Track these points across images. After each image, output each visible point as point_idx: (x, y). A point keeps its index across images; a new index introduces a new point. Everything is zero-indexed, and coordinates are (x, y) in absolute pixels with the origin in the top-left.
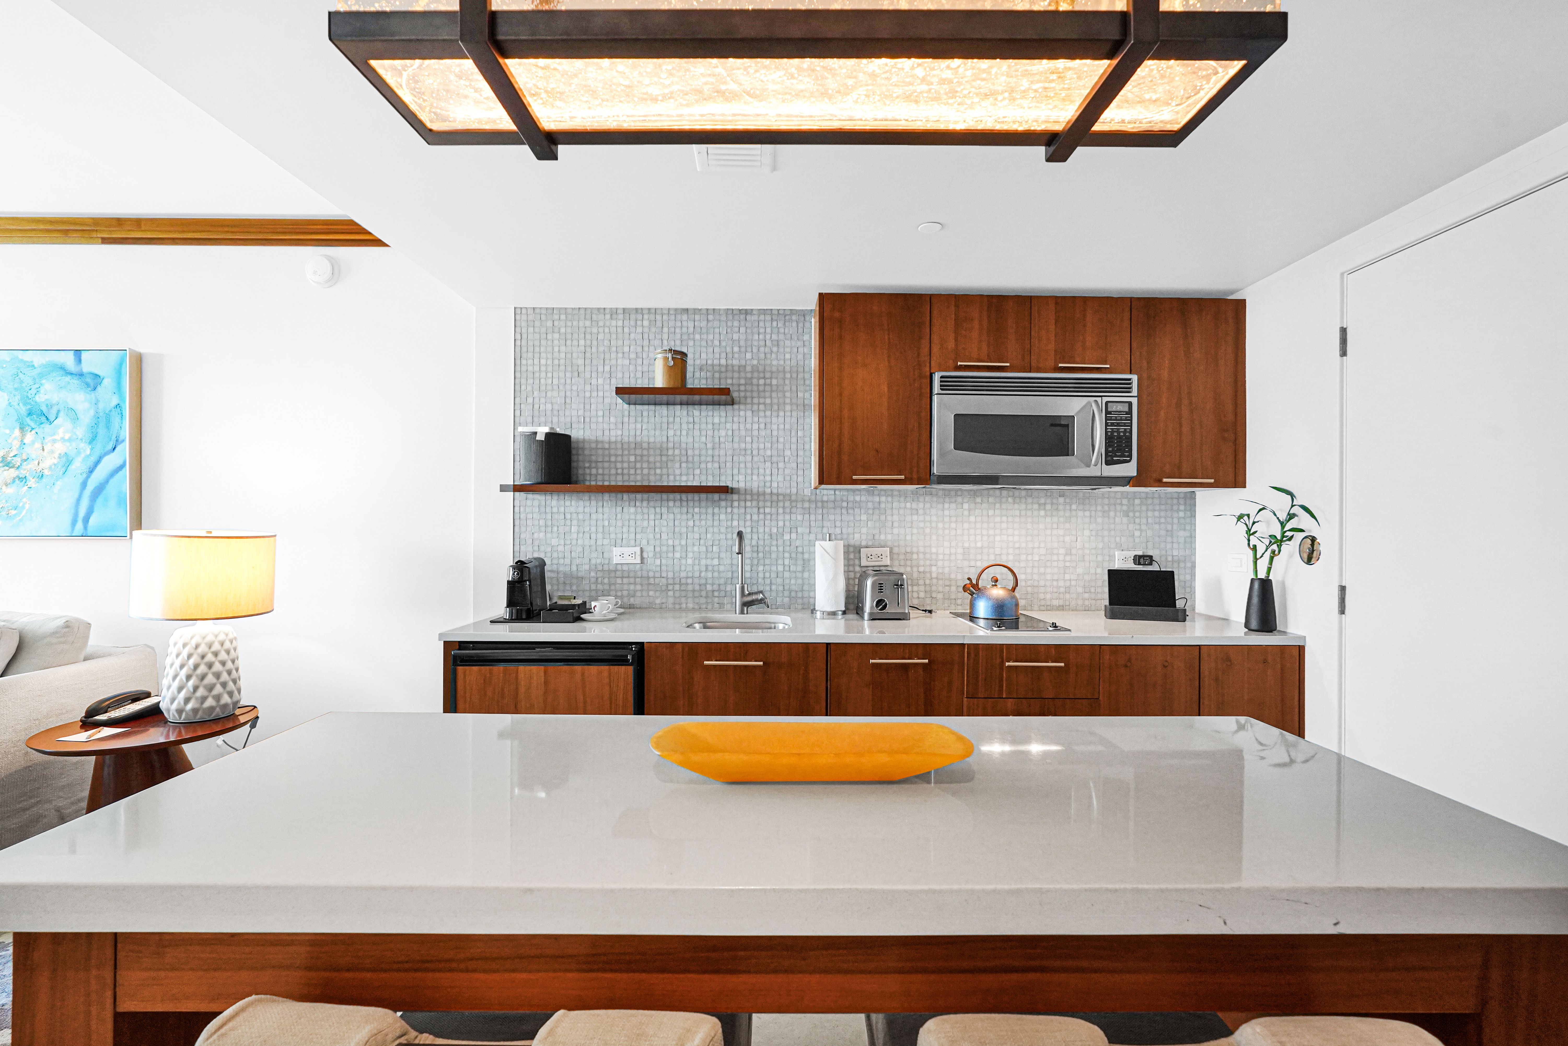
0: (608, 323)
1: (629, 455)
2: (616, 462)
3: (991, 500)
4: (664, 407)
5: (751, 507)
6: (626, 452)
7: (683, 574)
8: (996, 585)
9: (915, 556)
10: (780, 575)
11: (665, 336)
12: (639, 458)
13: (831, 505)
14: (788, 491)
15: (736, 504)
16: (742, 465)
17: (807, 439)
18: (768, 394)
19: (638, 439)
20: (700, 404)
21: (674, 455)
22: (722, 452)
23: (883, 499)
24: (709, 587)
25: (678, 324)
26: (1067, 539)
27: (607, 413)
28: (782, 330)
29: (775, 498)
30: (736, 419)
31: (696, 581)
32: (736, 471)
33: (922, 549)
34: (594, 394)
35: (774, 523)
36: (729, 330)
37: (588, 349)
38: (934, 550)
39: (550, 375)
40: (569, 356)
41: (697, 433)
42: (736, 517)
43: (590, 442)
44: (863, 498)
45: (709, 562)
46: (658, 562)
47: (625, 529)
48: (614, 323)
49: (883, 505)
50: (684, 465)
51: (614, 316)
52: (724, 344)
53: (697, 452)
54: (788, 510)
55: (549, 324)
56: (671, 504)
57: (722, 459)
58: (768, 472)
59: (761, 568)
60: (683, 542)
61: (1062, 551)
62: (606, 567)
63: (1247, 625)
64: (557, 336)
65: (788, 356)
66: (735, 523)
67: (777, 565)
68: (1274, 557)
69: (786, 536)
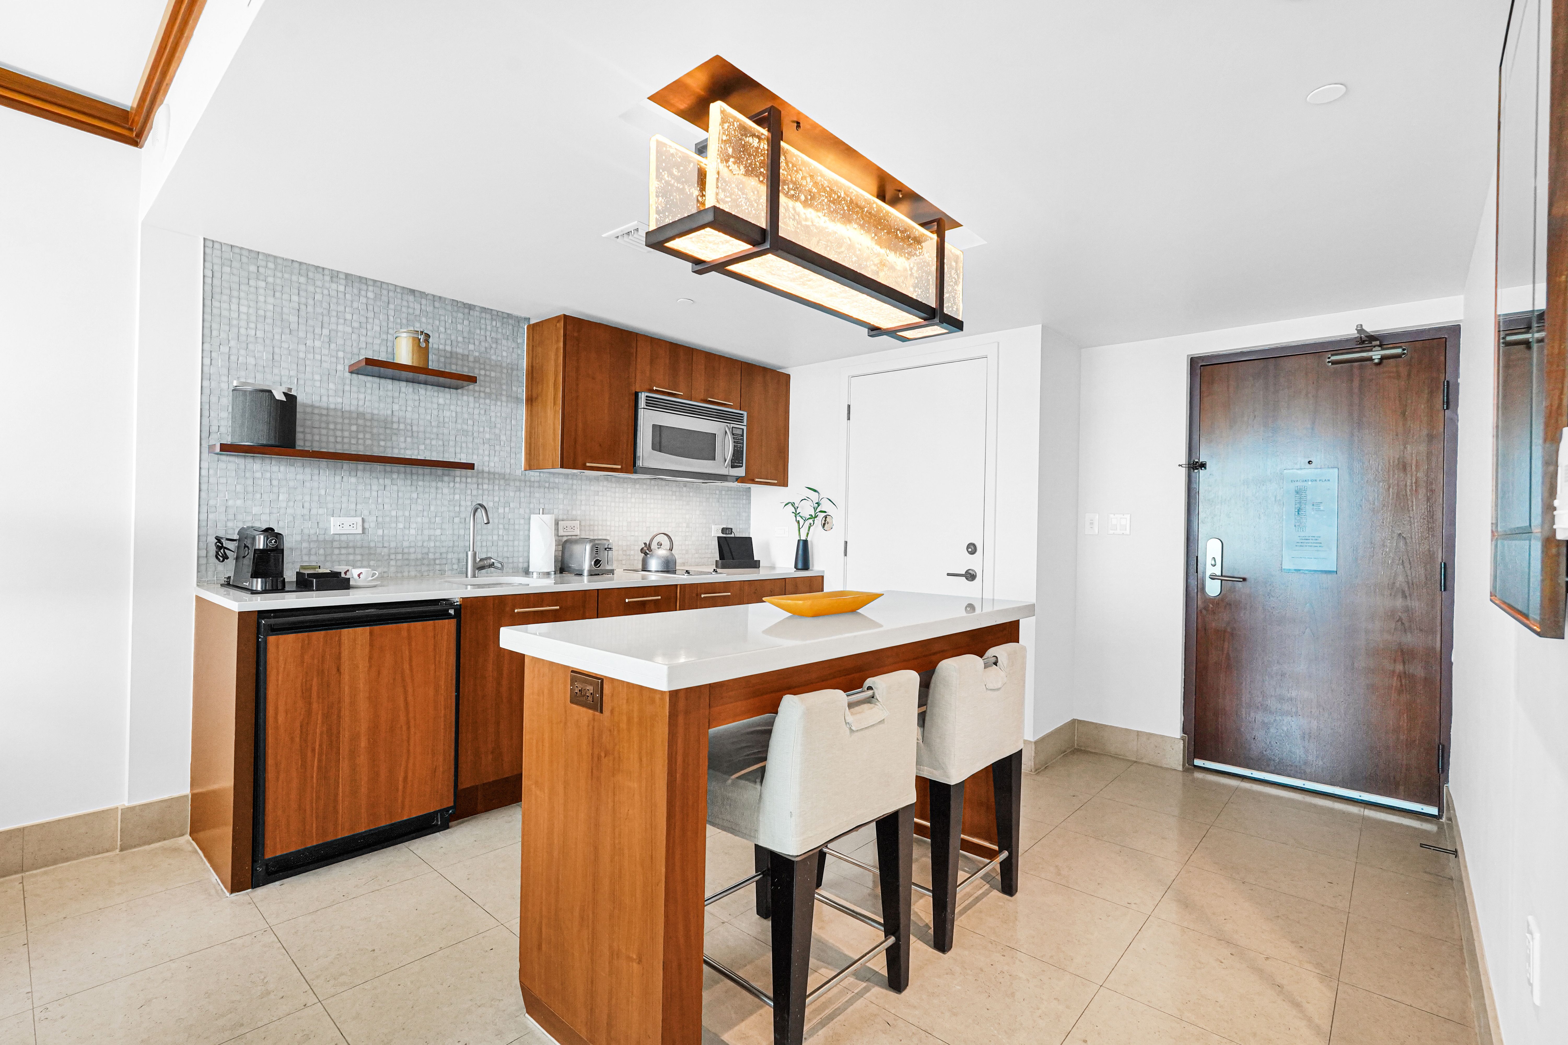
0: (327, 285)
1: (350, 424)
2: (335, 429)
3: (645, 487)
4: (390, 381)
5: (475, 483)
7: (406, 544)
8: (661, 548)
9: (596, 528)
10: (495, 544)
11: (391, 313)
12: (361, 429)
13: (536, 484)
14: (503, 471)
15: (458, 479)
16: (464, 445)
17: (520, 428)
18: (488, 384)
19: (361, 409)
20: (426, 383)
21: (398, 429)
22: (446, 431)
23: (575, 482)
24: (431, 556)
25: (405, 303)
26: (687, 516)
27: (325, 378)
28: (500, 330)
29: (492, 476)
30: (459, 403)
31: (419, 550)
32: (458, 450)
33: (600, 523)
34: (310, 356)
35: (490, 498)
36: (454, 320)
37: (303, 307)
38: (608, 523)
39: (252, 325)
40: (278, 309)
41: (422, 410)
42: (457, 491)
43: (304, 405)
44: (561, 480)
45: (432, 532)
46: (380, 532)
47: (344, 499)
48: (334, 286)
49: (574, 487)
50: (409, 440)
52: (449, 332)
53: (422, 429)
54: (502, 488)
55: (253, 268)
56: (395, 476)
58: (487, 453)
60: (407, 514)
61: (684, 525)
62: (321, 538)
63: (796, 567)
64: (263, 284)
65: (505, 354)
66: (457, 497)
67: (492, 535)
68: (809, 528)
69: (501, 510)
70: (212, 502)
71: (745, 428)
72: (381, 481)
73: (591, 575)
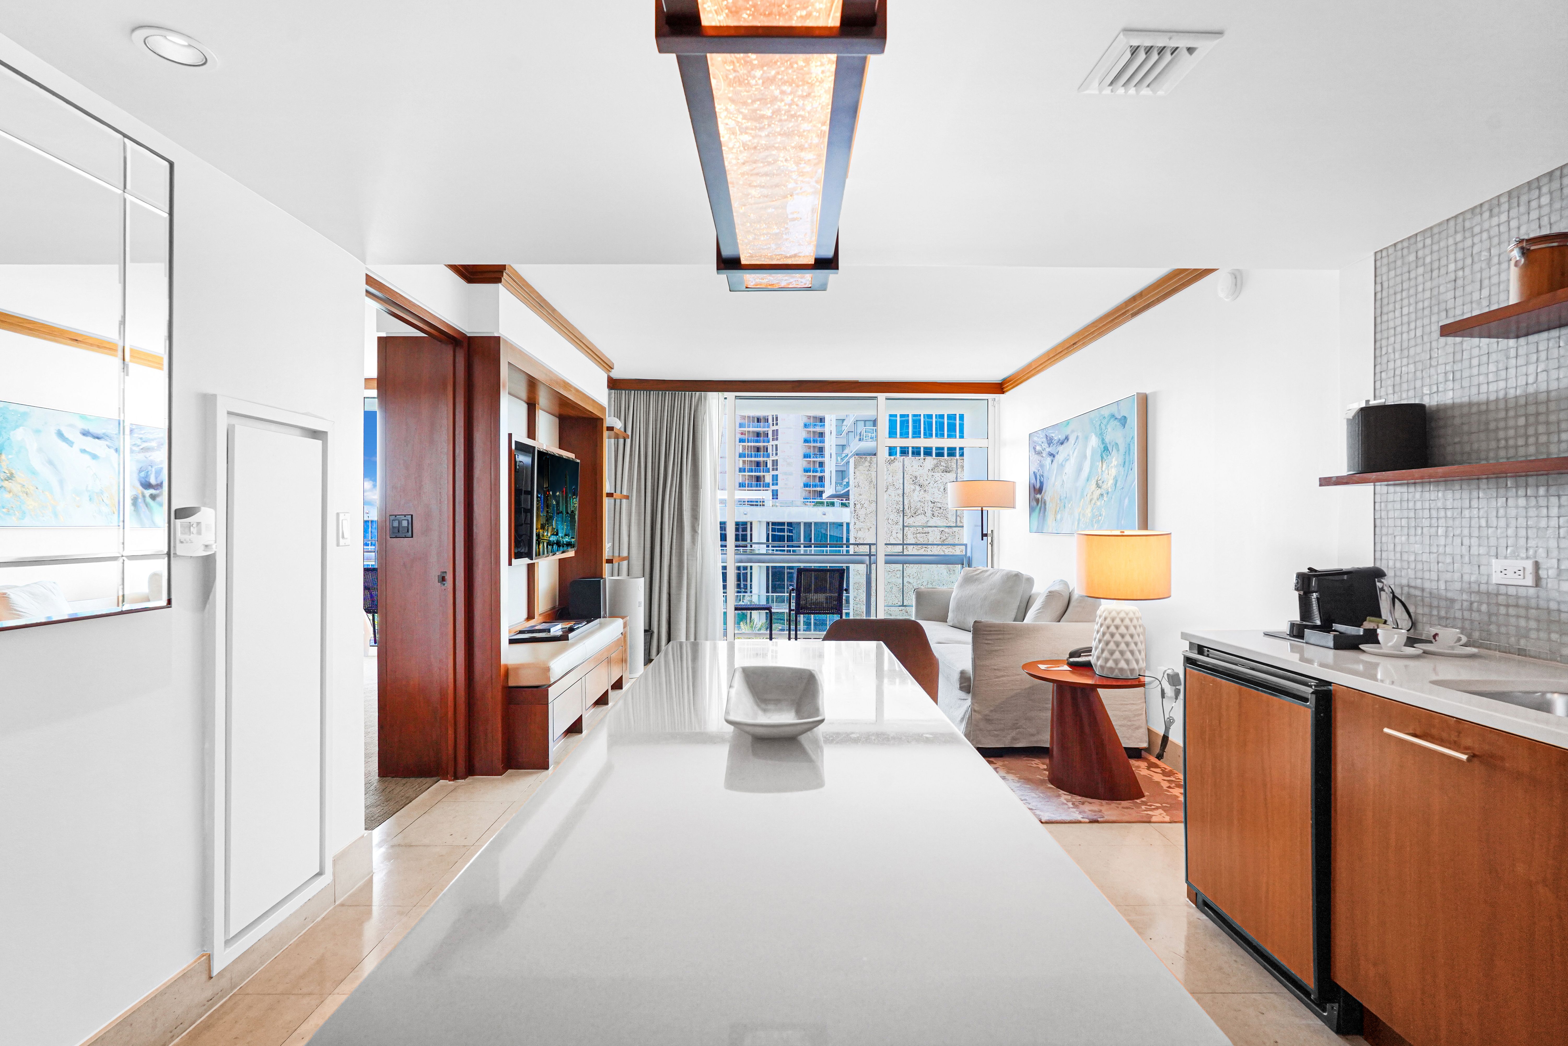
6: (1512, 413)
51: (1496, 211)
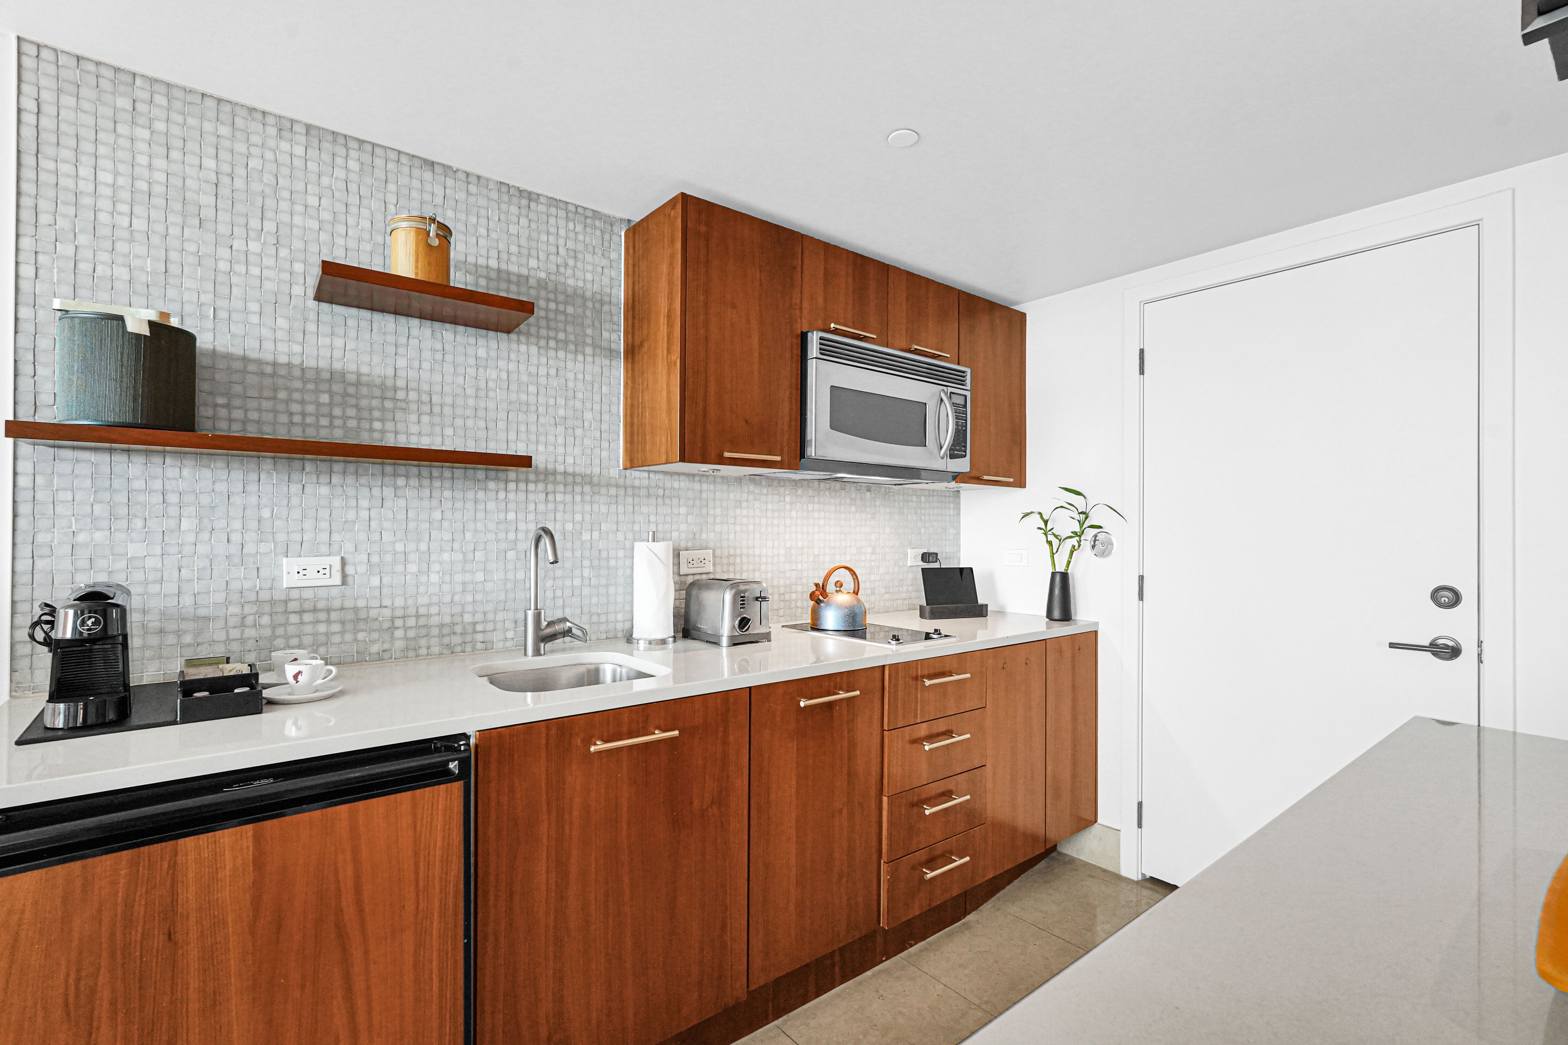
0: (272, 143)
1: (317, 391)
2: (287, 402)
3: (811, 492)
4: (390, 318)
5: (535, 492)
6: (310, 385)
7: (422, 600)
8: (840, 591)
9: (738, 560)
10: (577, 592)
11: (391, 198)
12: (337, 399)
13: (643, 492)
14: (588, 472)
16: (523, 428)
17: (614, 399)
18: (561, 326)
19: (337, 366)
20: (455, 321)
21: (406, 401)
22: (491, 405)
23: (705, 486)
24: (467, 618)
25: (416, 184)
26: (873, 537)
27: (269, 309)
28: (581, 237)
29: (570, 479)
30: (513, 356)
31: (446, 610)
32: (512, 436)
33: (745, 551)
34: (241, 268)
35: (568, 516)
36: (503, 217)
37: (225, 180)
38: (757, 552)
39: (124, 208)
40: (176, 182)
41: (448, 368)
42: (512, 506)
43: (228, 357)
44: (683, 484)
45: (468, 577)
46: (375, 581)
47: (308, 524)
48: (285, 146)
49: (704, 495)
50: (425, 419)
51: (286, 132)
52: (494, 235)
53: (448, 400)
54: (588, 499)
55: (124, 103)
56: (401, 482)
57: (492, 415)
58: (560, 440)
59: (549, 583)
60: (424, 547)
61: (869, 550)
62: (265, 596)
63: (1049, 615)
64: (145, 134)
65: (589, 277)
66: (511, 516)
67: (572, 578)
68: (1072, 553)
69: (586, 536)
70: (41, 538)
71: (968, 394)
72: (376, 491)
73: (735, 645)
